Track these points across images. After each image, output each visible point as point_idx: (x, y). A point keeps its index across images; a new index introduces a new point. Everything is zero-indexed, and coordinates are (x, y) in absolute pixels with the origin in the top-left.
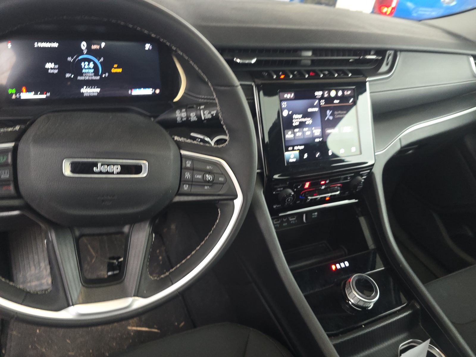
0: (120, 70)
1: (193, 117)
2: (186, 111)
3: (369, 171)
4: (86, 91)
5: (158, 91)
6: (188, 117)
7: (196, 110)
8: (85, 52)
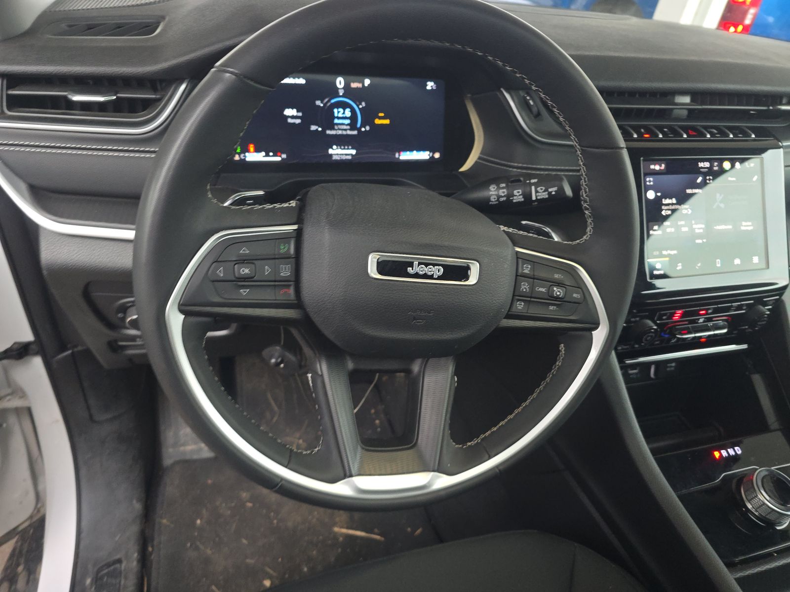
0: (387, 122)
1: (518, 196)
2: (507, 187)
3: (778, 297)
4: (337, 152)
5: (437, 155)
6: (510, 195)
7: (525, 184)
8: (341, 93)
